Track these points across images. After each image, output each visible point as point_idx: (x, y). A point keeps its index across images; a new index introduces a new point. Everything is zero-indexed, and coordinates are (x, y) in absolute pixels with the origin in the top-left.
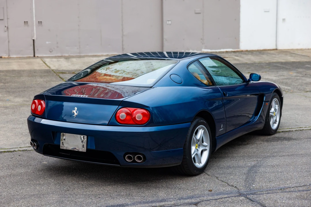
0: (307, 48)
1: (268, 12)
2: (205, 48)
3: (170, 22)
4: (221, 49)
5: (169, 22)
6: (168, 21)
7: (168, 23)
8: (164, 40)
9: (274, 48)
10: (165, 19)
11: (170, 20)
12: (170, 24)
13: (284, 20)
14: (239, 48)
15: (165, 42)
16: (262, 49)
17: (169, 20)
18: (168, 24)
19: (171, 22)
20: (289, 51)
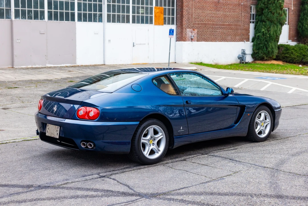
0: (127, 64)
1: (98, 34)
2: (49, 64)
3: (19, 41)
4: (61, 64)
5: (18, 41)
7: (17, 41)
8: (14, 56)
9: (103, 63)
10: (15, 38)
12: (19, 43)
13: (109, 41)
14: (76, 64)
15: (15, 58)
16: (93, 64)
17: (18, 39)
18: (17, 43)
20: (115, 66)
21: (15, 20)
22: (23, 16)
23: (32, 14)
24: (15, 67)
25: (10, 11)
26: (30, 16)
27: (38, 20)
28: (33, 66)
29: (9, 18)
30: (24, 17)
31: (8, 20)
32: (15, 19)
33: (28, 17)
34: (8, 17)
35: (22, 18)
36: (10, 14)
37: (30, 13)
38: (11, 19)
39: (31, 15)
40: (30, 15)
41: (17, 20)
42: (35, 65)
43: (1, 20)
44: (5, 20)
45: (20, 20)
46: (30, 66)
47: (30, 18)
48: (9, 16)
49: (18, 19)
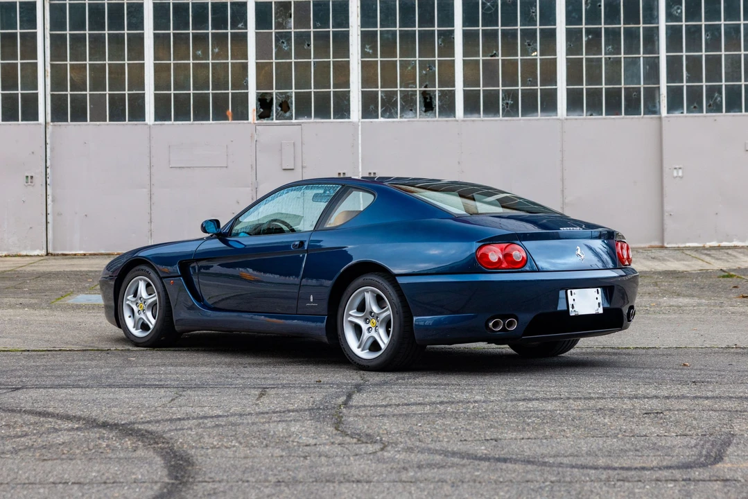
3: (680, 174)
5: (678, 173)
6: (675, 168)
7: (675, 174)
8: (666, 214)
10: (667, 164)
11: (680, 168)
12: (681, 177)
15: (668, 221)
17: (677, 167)
18: (675, 178)
19: (683, 172)
21: (667, 117)
22: (693, 104)
23: (722, 98)
24: (666, 245)
25: (657, 92)
26: (715, 103)
27: (741, 112)
28: (722, 242)
29: (654, 113)
30: (695, 107)
31: (652, 118)
32: (668, 113)
33: (710, 106)
34: (652, 109)
35: (689, 111)
36: (658, 101)
37: (716, 95)
38: (660, 114)
39: (719, 99)
40: (716, 99)
41: (677, 117)
42: (732, 241)
43: (632, 118)
44: (643, 118)
45: (683, 116)
46: (715, 244)
47: (715, 107)
48: (655, 106)
49: (677, 114)
